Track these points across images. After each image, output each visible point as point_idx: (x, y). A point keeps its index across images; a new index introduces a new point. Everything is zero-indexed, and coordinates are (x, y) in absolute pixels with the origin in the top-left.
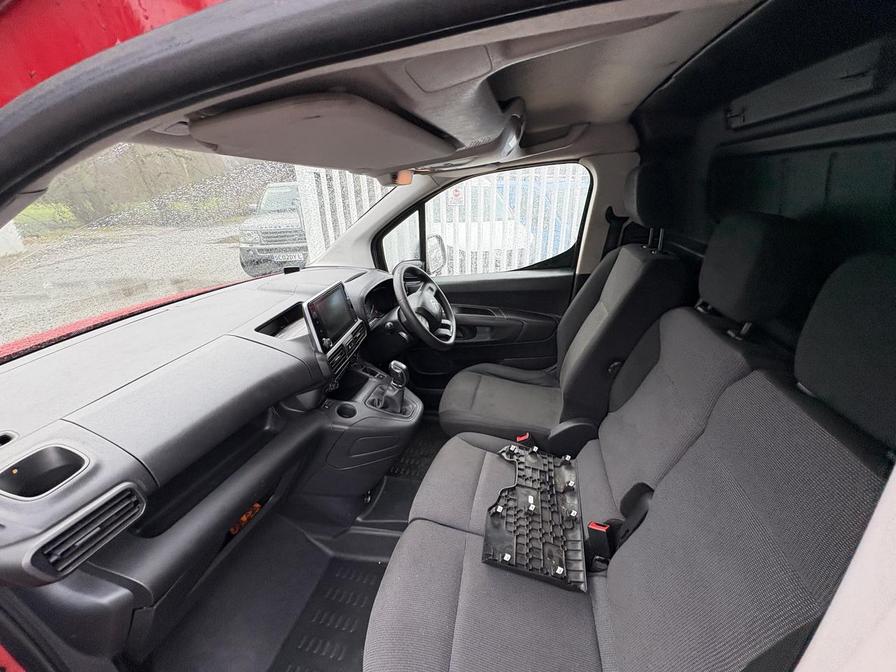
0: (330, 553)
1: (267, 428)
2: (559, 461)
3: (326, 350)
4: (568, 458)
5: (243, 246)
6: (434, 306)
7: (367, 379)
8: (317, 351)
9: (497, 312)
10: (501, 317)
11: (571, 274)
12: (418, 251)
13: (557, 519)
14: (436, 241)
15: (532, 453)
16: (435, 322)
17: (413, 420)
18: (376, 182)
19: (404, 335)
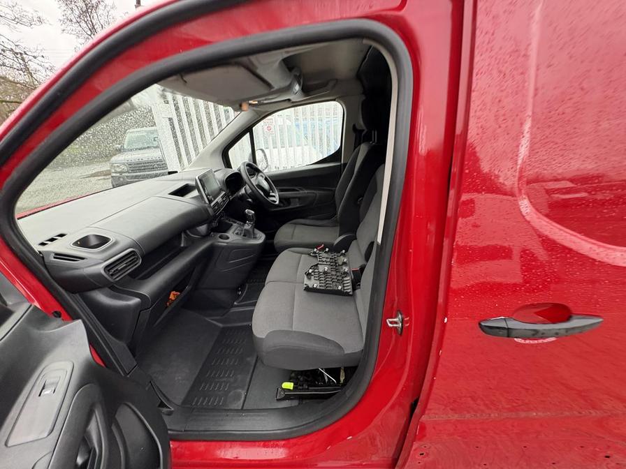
0: (221, 325)
1: (182, 245)
2: (339, 255)
3: (210, 201)
4: (344, 251)
5: (114, 175)
6: (265, 185)
7: (232, 225)
8: (205, 203)
9: (302, 190)
10: (304, 192)
11: (339, 164)
12: (251, 157)
13: (338, 274)
14: (260, 152)
15: (326, 252)
16: (267, 194)
17: (260, 241)
18: (230, 109)
19: (250, 200)
